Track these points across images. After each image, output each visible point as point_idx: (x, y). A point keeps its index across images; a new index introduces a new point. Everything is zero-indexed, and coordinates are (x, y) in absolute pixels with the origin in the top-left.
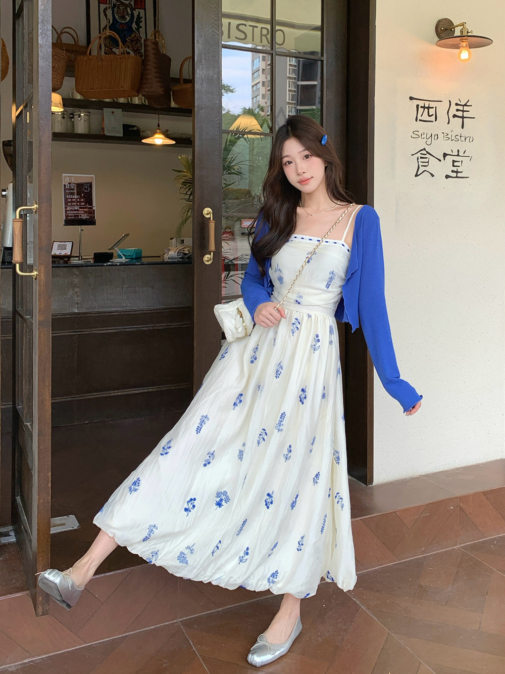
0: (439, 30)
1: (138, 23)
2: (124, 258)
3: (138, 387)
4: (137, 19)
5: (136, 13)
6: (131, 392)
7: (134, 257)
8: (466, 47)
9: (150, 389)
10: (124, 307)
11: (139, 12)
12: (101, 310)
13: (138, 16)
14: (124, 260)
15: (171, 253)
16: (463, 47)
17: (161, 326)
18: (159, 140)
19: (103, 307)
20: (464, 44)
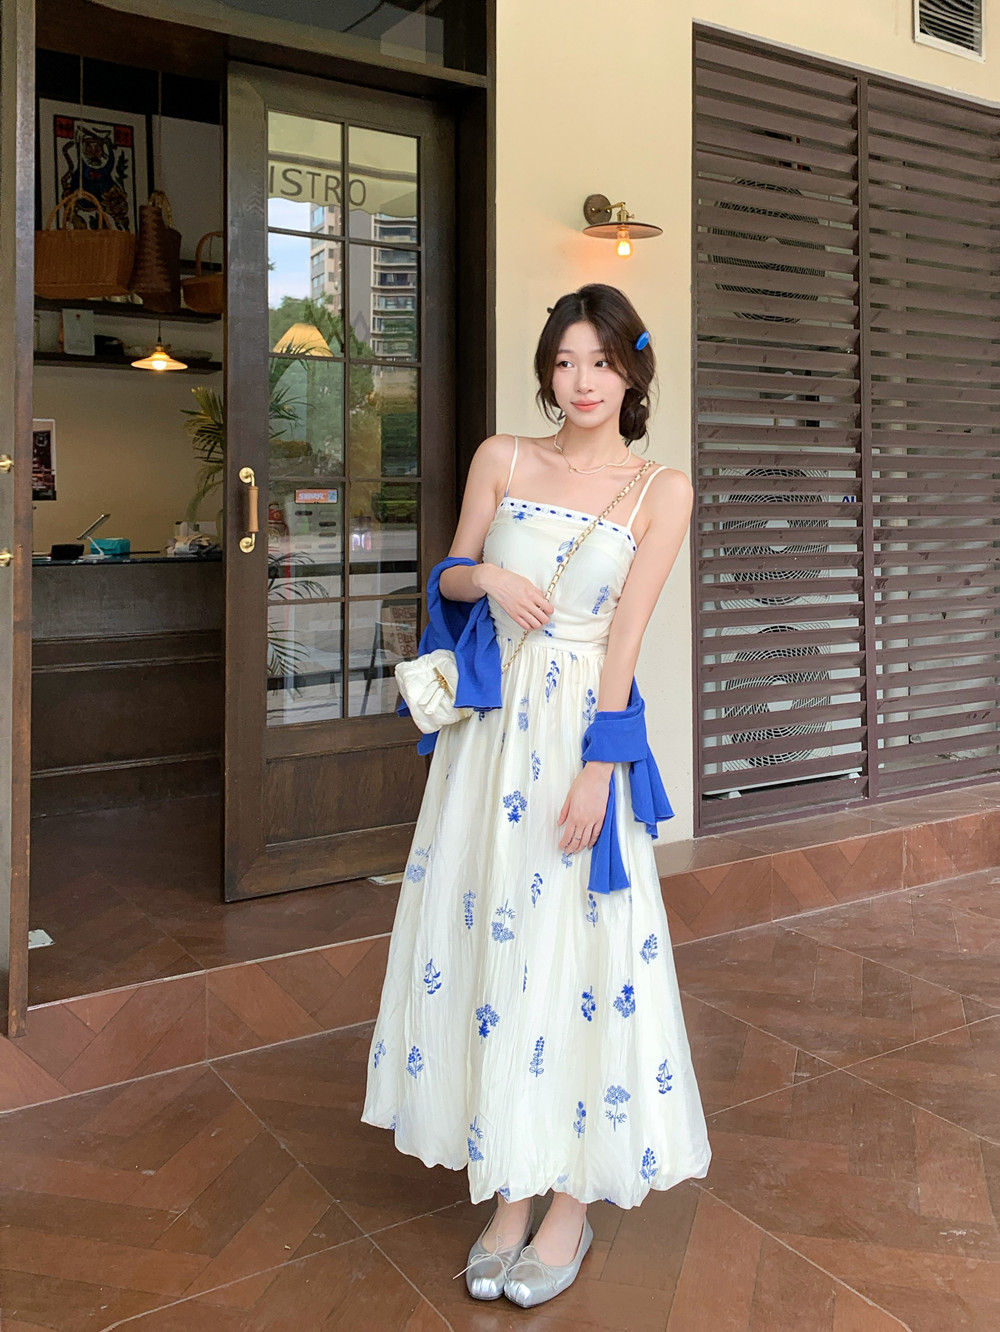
0: (589, 212)
1: (120, 170)
2: (102, 553)
3: (128, 759)
4: (119, 162)
5: (117, 153)
6: (117, 767)
7: (118, 552)
8: (626, 237)
9: (148, 762)
10: (104, 630)
11: (123, 153)
12: (68, 635)
13: (122, 157)
14: (102, 556)
15: (178, 545)
16: (621, 237)
17: (164, 660)
18: (160, 362)
19: (70, 632)
20: (623, 233)
